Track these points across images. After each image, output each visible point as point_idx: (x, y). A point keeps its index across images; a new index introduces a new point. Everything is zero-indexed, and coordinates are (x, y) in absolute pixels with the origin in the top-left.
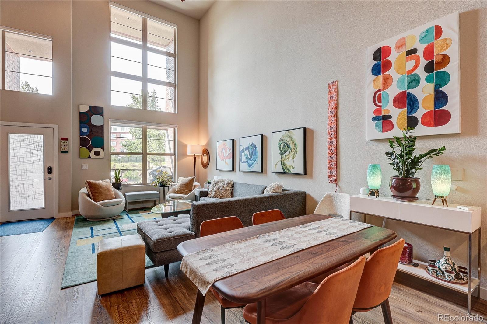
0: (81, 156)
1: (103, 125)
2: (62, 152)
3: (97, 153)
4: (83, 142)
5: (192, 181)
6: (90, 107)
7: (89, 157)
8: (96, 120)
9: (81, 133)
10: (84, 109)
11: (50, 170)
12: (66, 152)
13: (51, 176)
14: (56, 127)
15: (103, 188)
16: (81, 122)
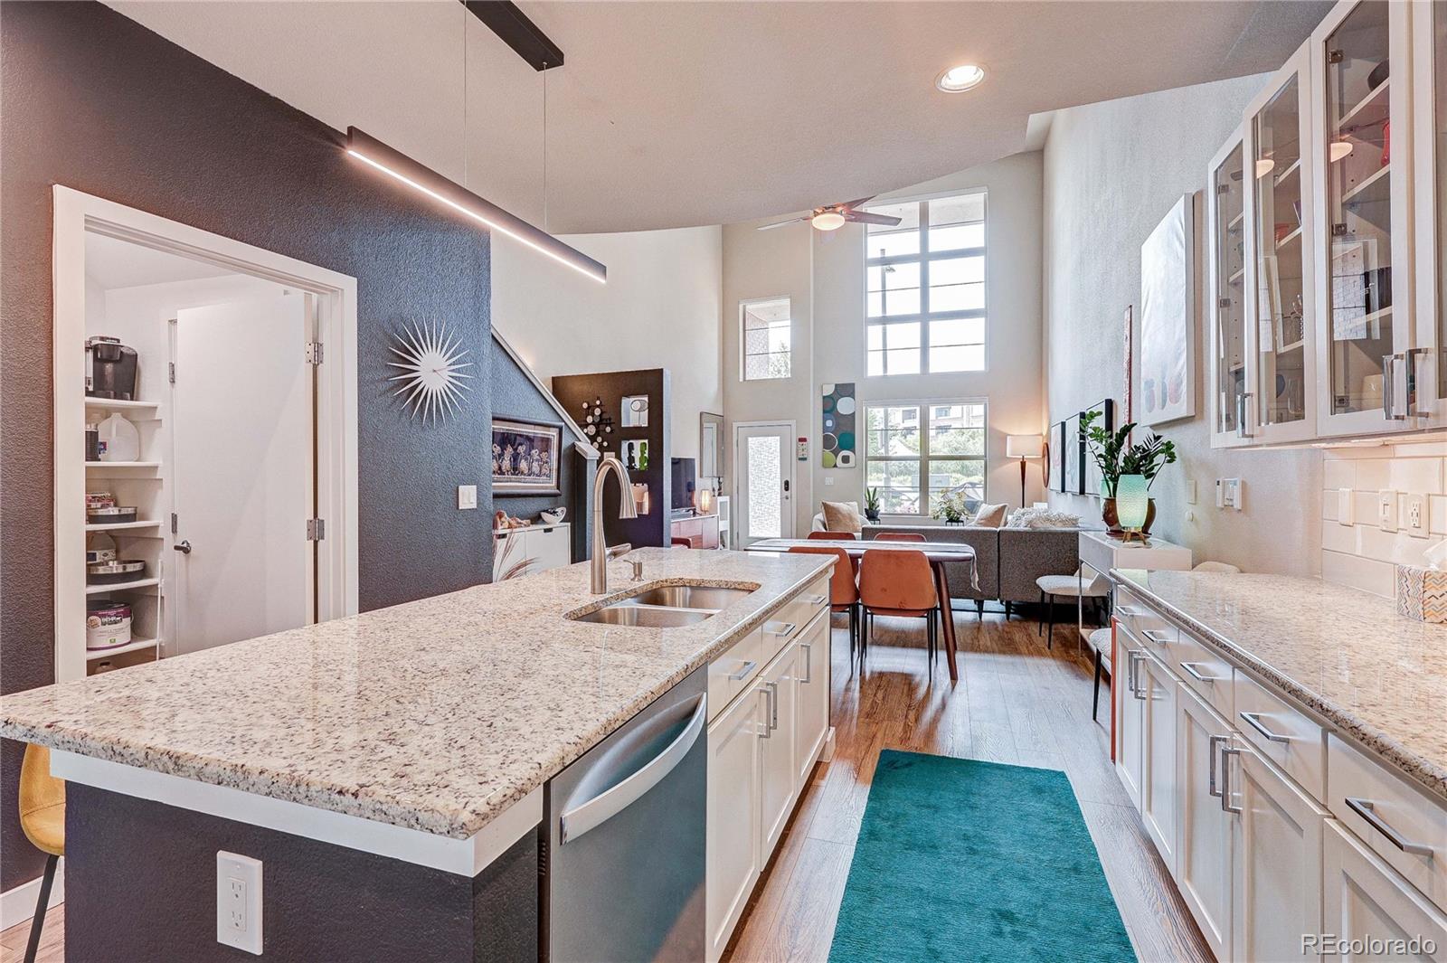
0: (824, 466)
1: (854, 413)
2: (800, 459)
3: (846, 459)
4: (827, 443)
5: (1000, 512)
6: (836, 385)
7: (835, 466)
8: (844, 406)
9: (825, 428)
10: (829, 390)
11: (787, 486)
12: (805, 459)
13: (788, 493)
14: (793, 422)
15: (843, 516)
16: (824, 412)
